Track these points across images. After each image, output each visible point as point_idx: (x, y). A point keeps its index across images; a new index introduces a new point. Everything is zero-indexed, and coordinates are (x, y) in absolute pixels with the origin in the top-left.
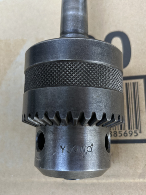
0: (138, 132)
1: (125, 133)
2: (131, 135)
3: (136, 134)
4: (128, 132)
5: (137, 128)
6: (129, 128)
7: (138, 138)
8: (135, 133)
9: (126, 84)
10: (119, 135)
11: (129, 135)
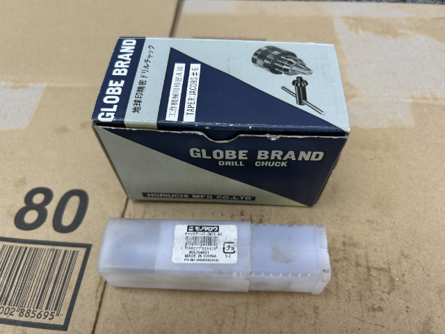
0: (55, 314)
1: (39, 314)
2: (46, 316)
3: (51, 317)
4: (42, 313)
5: (55, 310)
6: (46, 309)
7: (52, 322)
8: (51, 315)
9: (66, 252)
10: (31, 315)
11: (43, 316)
